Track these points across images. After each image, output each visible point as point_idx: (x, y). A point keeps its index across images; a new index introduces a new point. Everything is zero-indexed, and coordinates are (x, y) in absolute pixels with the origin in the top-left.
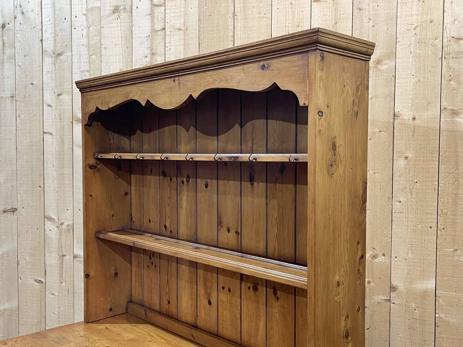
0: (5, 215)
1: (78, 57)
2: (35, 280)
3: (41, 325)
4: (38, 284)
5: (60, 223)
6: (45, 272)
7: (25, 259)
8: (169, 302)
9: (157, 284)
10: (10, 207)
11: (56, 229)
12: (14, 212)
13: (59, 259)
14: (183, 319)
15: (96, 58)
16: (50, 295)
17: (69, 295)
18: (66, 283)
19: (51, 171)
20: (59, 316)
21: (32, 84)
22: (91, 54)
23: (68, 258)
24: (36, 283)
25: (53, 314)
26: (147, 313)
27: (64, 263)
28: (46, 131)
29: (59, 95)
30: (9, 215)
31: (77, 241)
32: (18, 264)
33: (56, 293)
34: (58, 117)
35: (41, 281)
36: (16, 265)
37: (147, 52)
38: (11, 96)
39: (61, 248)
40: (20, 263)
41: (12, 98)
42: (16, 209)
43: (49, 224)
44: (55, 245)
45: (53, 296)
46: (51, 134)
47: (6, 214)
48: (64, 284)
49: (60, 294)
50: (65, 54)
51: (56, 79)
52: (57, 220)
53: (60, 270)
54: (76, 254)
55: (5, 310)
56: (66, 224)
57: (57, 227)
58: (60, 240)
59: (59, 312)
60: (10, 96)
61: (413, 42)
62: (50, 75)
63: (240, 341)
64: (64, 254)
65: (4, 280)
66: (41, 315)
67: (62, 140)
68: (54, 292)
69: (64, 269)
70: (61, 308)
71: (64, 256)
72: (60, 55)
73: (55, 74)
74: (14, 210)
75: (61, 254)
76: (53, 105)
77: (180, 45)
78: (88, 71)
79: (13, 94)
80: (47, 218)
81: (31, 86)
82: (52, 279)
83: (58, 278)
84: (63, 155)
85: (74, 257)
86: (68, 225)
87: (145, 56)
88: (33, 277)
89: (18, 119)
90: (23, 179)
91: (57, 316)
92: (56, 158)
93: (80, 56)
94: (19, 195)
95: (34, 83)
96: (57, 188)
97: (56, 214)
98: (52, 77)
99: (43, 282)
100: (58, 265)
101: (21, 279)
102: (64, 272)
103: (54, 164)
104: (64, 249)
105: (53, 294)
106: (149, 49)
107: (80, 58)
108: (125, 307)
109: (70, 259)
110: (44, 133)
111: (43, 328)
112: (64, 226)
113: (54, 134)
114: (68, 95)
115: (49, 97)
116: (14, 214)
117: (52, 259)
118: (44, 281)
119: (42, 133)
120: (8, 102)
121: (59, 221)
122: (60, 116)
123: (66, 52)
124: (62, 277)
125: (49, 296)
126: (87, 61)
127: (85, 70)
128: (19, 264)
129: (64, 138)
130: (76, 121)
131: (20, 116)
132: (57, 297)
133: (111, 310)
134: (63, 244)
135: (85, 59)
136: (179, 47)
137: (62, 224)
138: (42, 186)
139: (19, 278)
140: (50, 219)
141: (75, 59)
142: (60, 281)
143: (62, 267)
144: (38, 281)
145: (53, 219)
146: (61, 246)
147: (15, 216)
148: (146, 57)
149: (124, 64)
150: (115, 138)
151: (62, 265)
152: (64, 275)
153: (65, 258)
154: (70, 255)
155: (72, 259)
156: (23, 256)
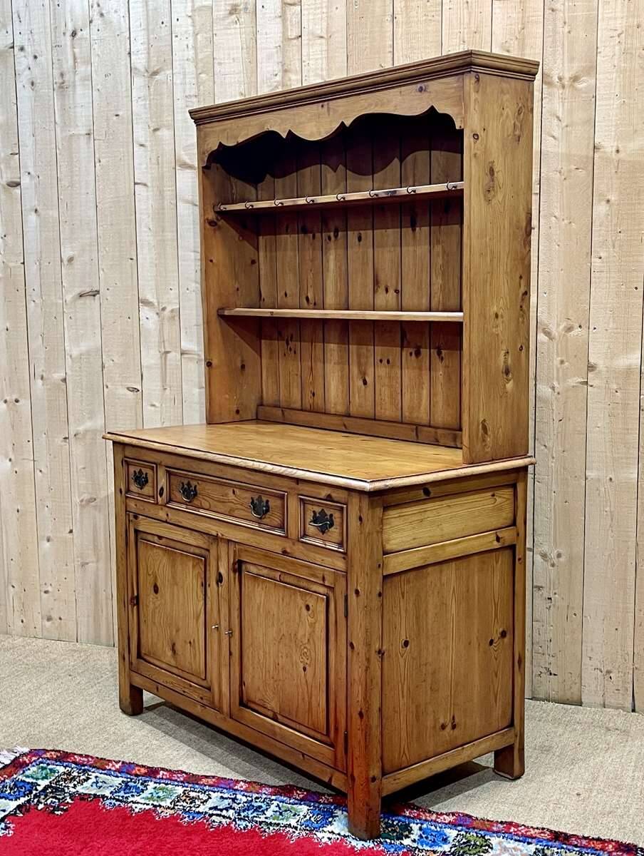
0: (82, 301)
1: (182, 77)
2: (128, 389)
4: (132, 393)
5: (161, 308)
6: (142, 375)
7: (113, 361)
8: (314, 394)
9: (297, 375)
10: (88, 290)
11: (156, 317)
12: (94, 296)
13: (161, 358)
14: (333, 411)
15: (207, 77)
16: (150, 408)
17: (176, 406)
18: (170, 389)
19: (146, 237)
21: (117, 115)
22: (199, 71)
23: (174, 356)
24: (130, 392)
26: (285, 413)
27: (168, 363)
28: (139, 182)
29: (156, 130)
30: (88, 300)
31: (185, 332)
32: (103, 367)
33: (157, 404)
34: (154, 161)
35: (135, 389)
36: (101, 369)
37: (277, 69)
38: (87, 132)
39: (163, 342)
40: (106, 365)
41: (88, 136)
42: (98, 292)
43: (146, 312)
44: (155, 339)
45: (153, 408)
46: (145, 185)
47: (83, 298)
48: (168, 391)
49: (164, 405)
50: (163, 73)
51: (150, 107)
52: (156, 304)
53: (162, 373)
54: (184, 349)
55: (86, 431)
56: (169, 309)
57: (157, 314)
58: (161, 331)
60: (85, 132)
61: (617, 53)
62: (143, 103)
63: (400, 418)
64: (167, 350)
65: (84, 391)
67: (161, 193)
68: (154, 403)
69: (168, 371)
70: (165, 423)
71: (168, 352)
72: (155, 73)
73: (150, 101)
74: (95, 293)
75: (163, 350)
76: (148, 144)
77: (322, 59)
78: (196, 96)
79: (90, 130)
80: (142, 303)
81: (115, 118)
82: (152, 386)
83: (159, 384)
84: (163, 214)
85: (181, 354)
86: (172, 311)
87: (275, 73)
88: (124, 384)
89: (97, 164)
90: (107, 249)
92: (152, 218)
93: (185, 74)
94: (101, 272)
95: (120, 113)
96: (156, 260)
97: (155, 296)
98: (145, 104)
99: (138, 391)
100: (159, 366)
101: (107, 387)
102: (168, 375)
103: (151, 227)
104: (166, 345)
105: (153, 405)
106: (280, 65)
107: (184, 78)
108: (254, 411)
109: (176, 356)
110: (135, 184)
112: (167, 313)
113: (149, 184)
114: (169, 129)
115: (141, 134)
116: (94, 299)
117: (150, 358)
118: (139, 388)
119: (133, 184)
120: (83, 140)
121: (159, 305)
122: (158, 160)
123: (164, 70)
124: (166, 381)
125: (147, 408)
126: (194, 81)
127: (192, 94)
129: (163, 191)
130: (180, 166)
131: (100, 161)
132: (160, 409)
133: (238, 412)
134: (165, 337)
135: (191, 78)
136: (320, 61)
137: (164, 309)
138: (135, 258)
139: (105, 387)
140: (147, 303)
141: (178, 80)
142: (163, 386)
143: (166, 368)
144: (131, 389)
145: (151, 302)
146: (163, 339)
147: (96, 301)
148: (276, 75)
149: (246, 85)
150: (238, 186)
151: (165, 364)
152: (168, 379)
153: (168, 355)
154: (176, 351)
155: (179, 356)
156: (109, 356)
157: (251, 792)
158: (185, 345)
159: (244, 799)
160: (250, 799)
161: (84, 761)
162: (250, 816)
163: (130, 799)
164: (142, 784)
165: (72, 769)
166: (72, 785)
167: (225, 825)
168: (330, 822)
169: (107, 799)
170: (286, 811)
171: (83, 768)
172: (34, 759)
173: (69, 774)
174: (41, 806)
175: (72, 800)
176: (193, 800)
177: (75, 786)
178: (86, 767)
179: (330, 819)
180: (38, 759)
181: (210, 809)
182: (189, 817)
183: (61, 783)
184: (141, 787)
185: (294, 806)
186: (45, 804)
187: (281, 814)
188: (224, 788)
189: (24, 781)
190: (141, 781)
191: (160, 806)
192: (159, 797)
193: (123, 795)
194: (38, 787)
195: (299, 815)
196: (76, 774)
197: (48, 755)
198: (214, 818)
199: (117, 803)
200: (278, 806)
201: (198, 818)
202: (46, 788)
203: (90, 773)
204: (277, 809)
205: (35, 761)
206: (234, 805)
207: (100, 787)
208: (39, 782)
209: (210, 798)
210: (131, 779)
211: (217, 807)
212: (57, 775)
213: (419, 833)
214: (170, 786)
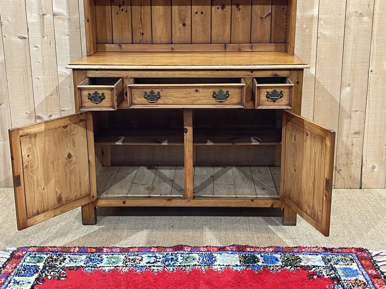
2: (19, 37)
3: (27, 72)
4: (22, 40)
6: (28, 29)
7: (8, 21)
8: (143, 34)
13: (40, 18)
16: (34, 48)
17: (51, 46)
18: (47, 37)
20: (43, 64)
23: (49, 16)
24: (20, 40)
25: (38, 63)
27: (45, 21)
31: (55, 2)
33: (39, 46)
35: (24, 37)
39: (41, 8)
40: (4, 24)
44: (35, 7)
45: (36, 49)
48: (46, 38)
49: (43, 47)
53: (41, 27)
54: (55, 13)
58: (40, 2)
59: (43, 61)
64: (44, 13)
66: (26, 65)
68: (37, 45)
69: (45, 26)
70: (44, 57)
71: (45, 15)
75: (42, 14)
82: (35, 35)
83: (40, 34)
85: (53, 15)
88: (16, 35)
91: (42, 64)
99: (26, 38)
100: (39, 23)
101: (5, 37)
102: (45, 28)
104: (43, 10)
105: (37, 47)
109: (50, 17)
111: (30, 74)
117: (33, 18)
118: (27, 36)
124: (44, 32)
125: (32, 49)
128: (2, 25)
132: (41, 49)
134: (42, 5)
139: (3, 37)
142: (42, 35)
143: (43, 24)
144: (21, 38)
146: (41, 6)
151: (43, 22)
152: (45, 31)
153: (45, 16)
154: (50, 14)
155: (52, 17)
156: (5, 18)
157: (162, 252)
158: (56, 10)
159: (161, 256)
160: (164, 255)
161: (55, 250)
162: (171, 264)
163: (98, 266)
164: (98, 257)
165: (51, 255)
166: (58, 263)
167: (162, 270)
168: (215, 260)
169: (85, 268)
170: (188, 258)
171: (57, 253)
172: (24, 253)
173: (51, 258)
174: (49, 277)
175: (65, 271)
176: (134, 260)
177: (60, 264)
178: (59, 253)
179: (214, 259)
180: (27, 252)
181: (147, 263)
182: (139, 269)
183: (51, 263)
184: (99, 258)
185: (190, 255)
186: (51, 276)
187: (186, 260)
188: (146, 252)
189: (29, 266)
190: (97, 255)
191: (118, 266)
192: (113, 262)
193: (92, 264)
194: (39, 267)
195: (196, 259)
196: (56, 257)
197: (31, 249)
198: (152, 268)
199: (93, 269)
200: (181, 256)
201: (144, 269)
202: (44, 267)
203: (64, 256)
204: (182, 258)
205: (25, 254)
206: (158, 260)
207: (76, 262)
208: (38, 264)
209: (142, 258)
210: (91, 255)
211: (149, 262)
212: (45, 259)
213: (263, 258)
214: (115, 256)
